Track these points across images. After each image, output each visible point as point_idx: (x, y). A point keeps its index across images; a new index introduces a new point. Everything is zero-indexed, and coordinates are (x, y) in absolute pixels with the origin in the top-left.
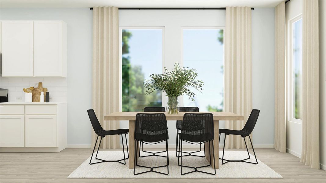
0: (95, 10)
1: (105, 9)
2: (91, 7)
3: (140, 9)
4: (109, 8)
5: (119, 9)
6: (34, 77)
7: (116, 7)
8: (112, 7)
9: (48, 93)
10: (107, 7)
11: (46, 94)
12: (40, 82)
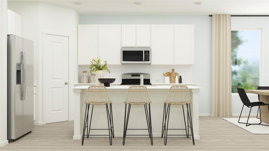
0: (214, 17)
1: (221, 16)
2: (211, 14)
3: (245, 16)
4: (224, 15)
5: (231, 16)
6: (174, 65)
7: (229, 15)
8: (226, 15)
9: (180, 77)
10: (223, 15)
11: (179, 78)
12: (173, 69)
